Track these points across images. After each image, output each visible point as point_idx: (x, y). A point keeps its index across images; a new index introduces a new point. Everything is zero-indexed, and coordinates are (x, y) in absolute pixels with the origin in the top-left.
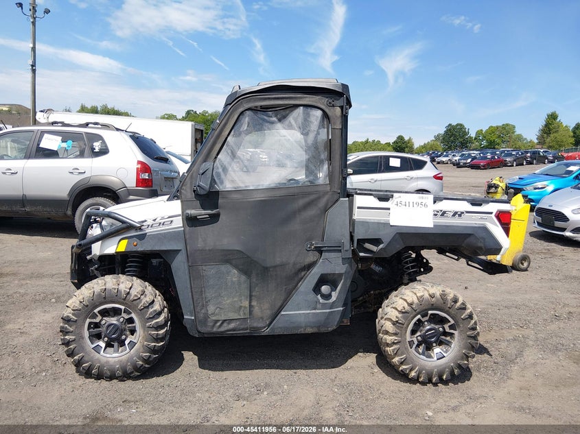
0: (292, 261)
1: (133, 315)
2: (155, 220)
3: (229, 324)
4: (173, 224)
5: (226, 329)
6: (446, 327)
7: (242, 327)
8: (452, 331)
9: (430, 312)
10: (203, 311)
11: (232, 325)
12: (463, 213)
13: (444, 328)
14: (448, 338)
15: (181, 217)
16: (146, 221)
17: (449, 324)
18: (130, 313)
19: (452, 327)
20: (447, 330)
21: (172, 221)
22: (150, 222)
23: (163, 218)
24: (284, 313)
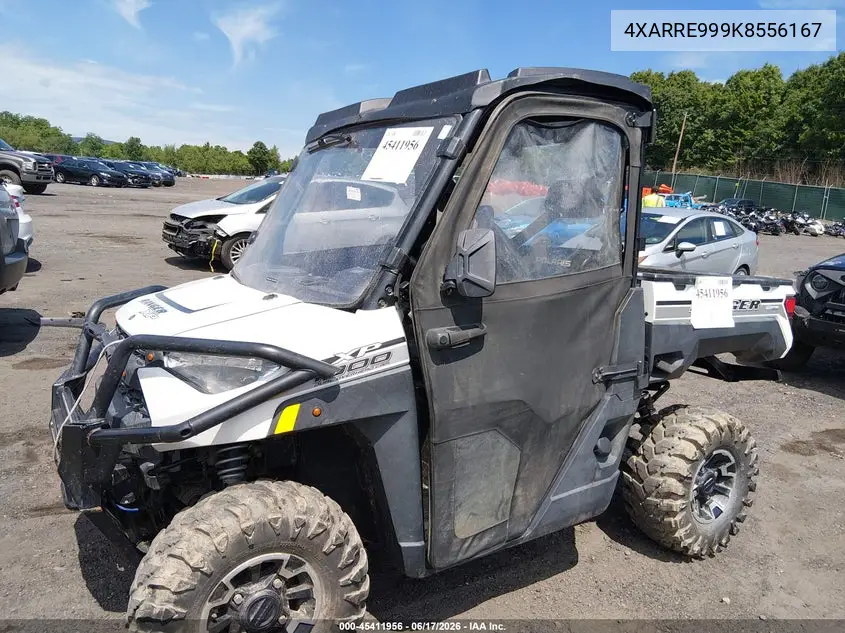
0: (577, 407)
1: (308, 568)
2: (355, 355)
3: (481, 539)
4: (392, 359)
5: (477, 549)
6: (724, 469)
7: (498, 539)
8: (730, 474)
9: (715, 453)
10: (448, 528)
11: (486, 540)
12: (758, 302)
13: (719, 472)
14: (722, 485)
15: (405, 343)
16: (336, 358)
17: (728, 465)
18: (301, 564)
19: (730, 469)
20: (725, 473)
21: (389, 354)
22: (345, 360)
23: (371, 349)
24: (556, 498)
